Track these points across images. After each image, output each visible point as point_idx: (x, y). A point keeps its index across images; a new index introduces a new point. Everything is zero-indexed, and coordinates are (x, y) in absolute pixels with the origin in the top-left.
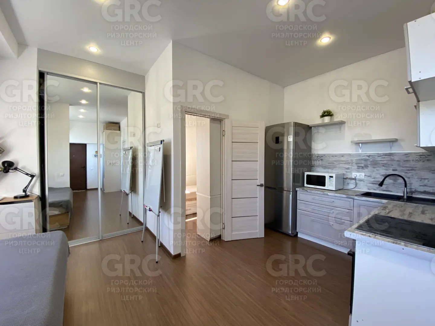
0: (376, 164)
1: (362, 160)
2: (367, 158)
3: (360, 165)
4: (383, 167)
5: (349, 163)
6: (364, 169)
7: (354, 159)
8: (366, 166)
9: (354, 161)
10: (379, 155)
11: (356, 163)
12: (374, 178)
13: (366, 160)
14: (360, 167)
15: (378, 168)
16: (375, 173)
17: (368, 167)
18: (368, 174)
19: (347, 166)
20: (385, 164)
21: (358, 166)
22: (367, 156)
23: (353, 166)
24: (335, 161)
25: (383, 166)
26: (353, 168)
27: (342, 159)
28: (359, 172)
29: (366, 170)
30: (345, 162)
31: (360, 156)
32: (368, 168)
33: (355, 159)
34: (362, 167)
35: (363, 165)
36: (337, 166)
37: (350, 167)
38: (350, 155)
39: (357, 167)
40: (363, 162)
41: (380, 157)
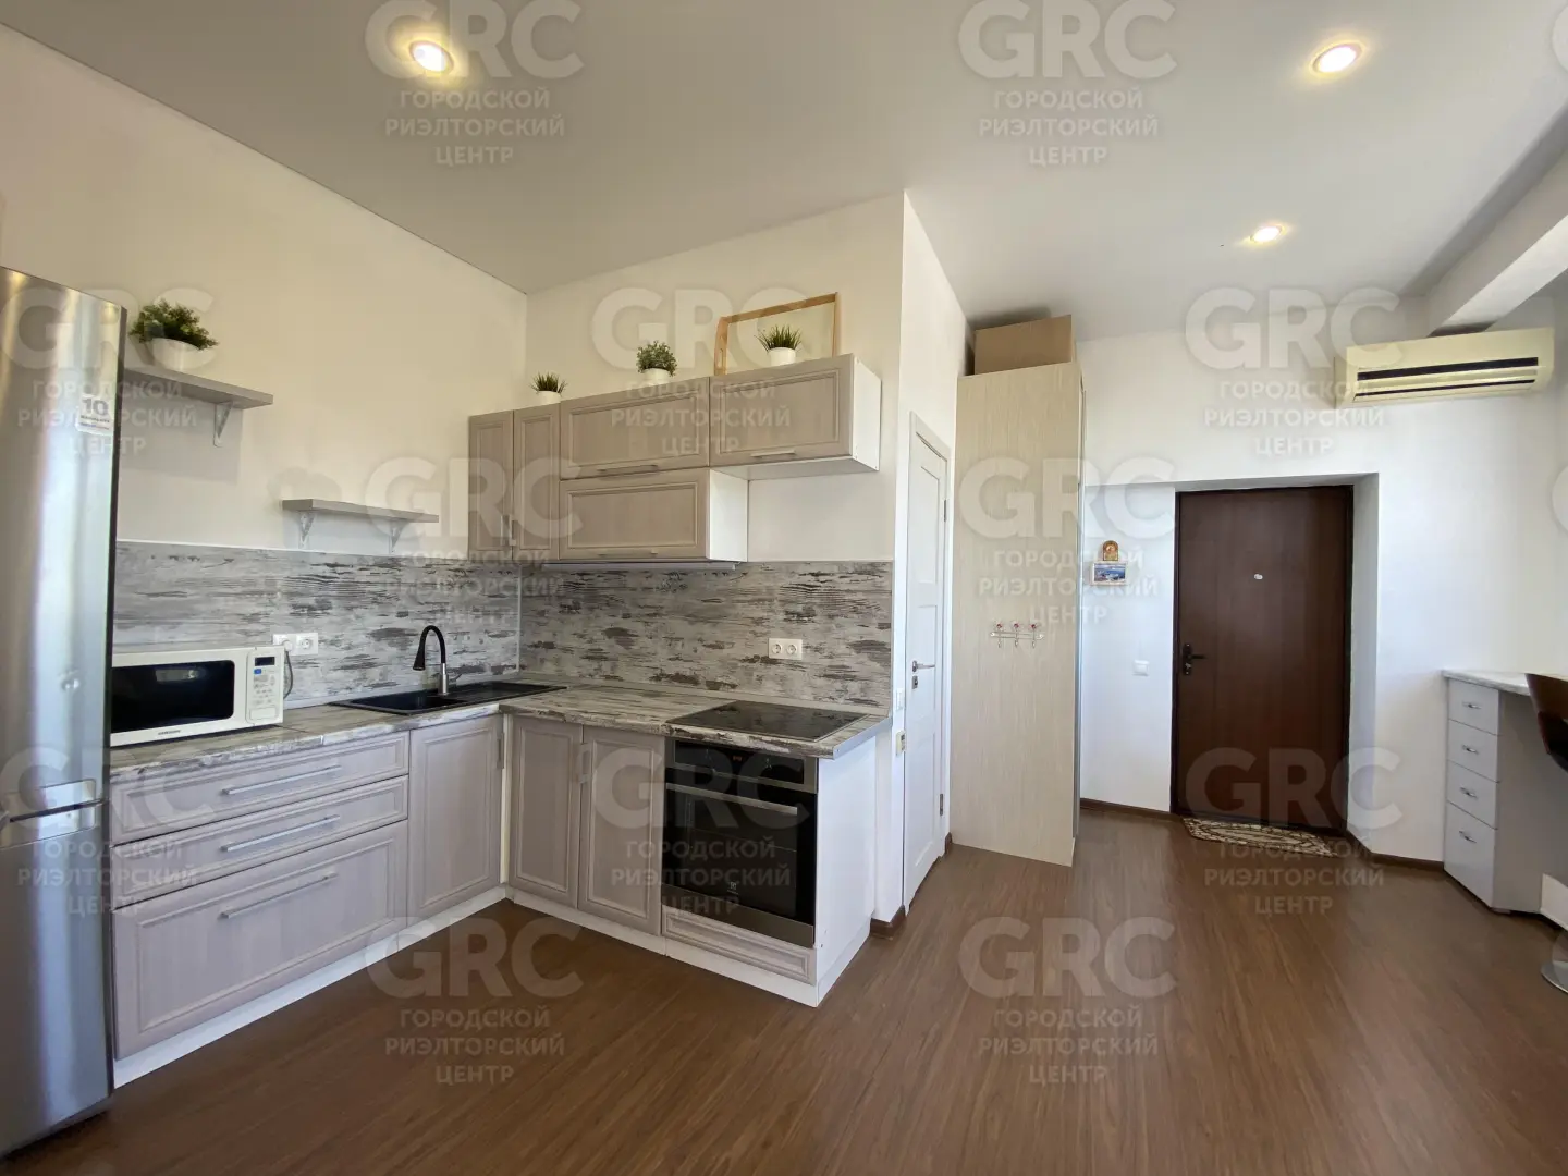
0: (353, 596)
1: (309, 579)
2: (327, 575)
3: (300, 601)
4: (376, 606)
5: (261, 593)
6: (317, 616)
7: (280, 576)
8: (324, 606)
9: (279, 585)
10: (364, 564)
11: (291, 594)
12: (348, 648)
13: (324, 580)
14: (303, 607)
15: (359, 611)
16: (350, 628)
17: (330, 608)
18: (328, 637)
19: (250, 607)
20: (380, 595)
21: (295, 607)
22: (328, 565)
23: (274, 605)
24: (191, 583)
25: (375, 601)
26: (274, 612)
27: (227, 572)
28: (298, 629)
29: (325, 619)
30: (239, 590)
31: (303, 562)
32: (329, 611)
33: (287, 574)
34: (311, 608)
35: (311, 601)
36: (202, 607)
37: (262, 609)
38: (262, 557)
39: (292, 611)
40: (313, 585)
41: (368, 572)
